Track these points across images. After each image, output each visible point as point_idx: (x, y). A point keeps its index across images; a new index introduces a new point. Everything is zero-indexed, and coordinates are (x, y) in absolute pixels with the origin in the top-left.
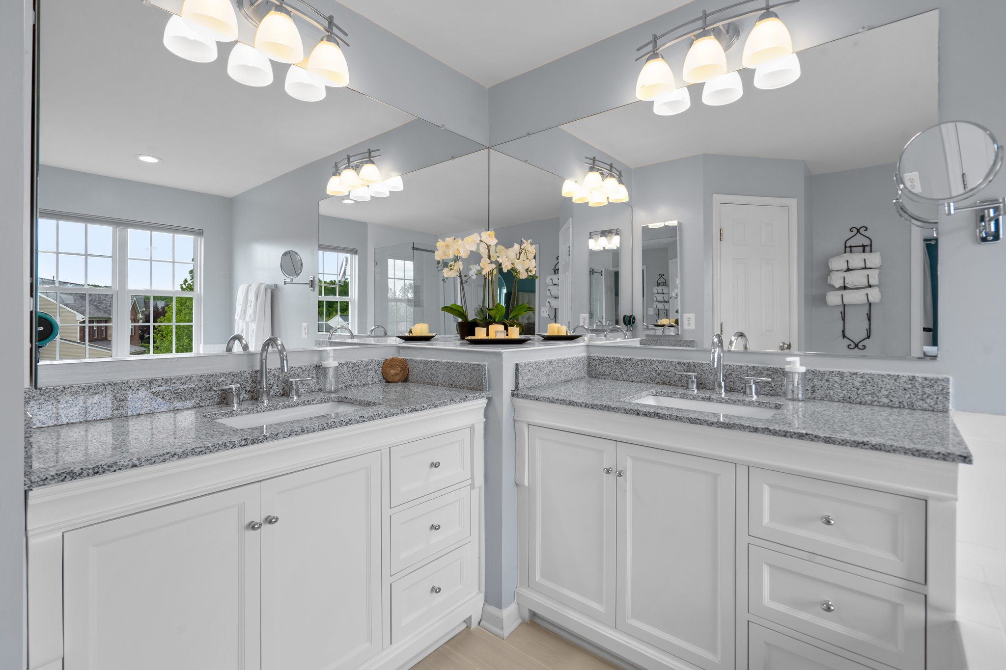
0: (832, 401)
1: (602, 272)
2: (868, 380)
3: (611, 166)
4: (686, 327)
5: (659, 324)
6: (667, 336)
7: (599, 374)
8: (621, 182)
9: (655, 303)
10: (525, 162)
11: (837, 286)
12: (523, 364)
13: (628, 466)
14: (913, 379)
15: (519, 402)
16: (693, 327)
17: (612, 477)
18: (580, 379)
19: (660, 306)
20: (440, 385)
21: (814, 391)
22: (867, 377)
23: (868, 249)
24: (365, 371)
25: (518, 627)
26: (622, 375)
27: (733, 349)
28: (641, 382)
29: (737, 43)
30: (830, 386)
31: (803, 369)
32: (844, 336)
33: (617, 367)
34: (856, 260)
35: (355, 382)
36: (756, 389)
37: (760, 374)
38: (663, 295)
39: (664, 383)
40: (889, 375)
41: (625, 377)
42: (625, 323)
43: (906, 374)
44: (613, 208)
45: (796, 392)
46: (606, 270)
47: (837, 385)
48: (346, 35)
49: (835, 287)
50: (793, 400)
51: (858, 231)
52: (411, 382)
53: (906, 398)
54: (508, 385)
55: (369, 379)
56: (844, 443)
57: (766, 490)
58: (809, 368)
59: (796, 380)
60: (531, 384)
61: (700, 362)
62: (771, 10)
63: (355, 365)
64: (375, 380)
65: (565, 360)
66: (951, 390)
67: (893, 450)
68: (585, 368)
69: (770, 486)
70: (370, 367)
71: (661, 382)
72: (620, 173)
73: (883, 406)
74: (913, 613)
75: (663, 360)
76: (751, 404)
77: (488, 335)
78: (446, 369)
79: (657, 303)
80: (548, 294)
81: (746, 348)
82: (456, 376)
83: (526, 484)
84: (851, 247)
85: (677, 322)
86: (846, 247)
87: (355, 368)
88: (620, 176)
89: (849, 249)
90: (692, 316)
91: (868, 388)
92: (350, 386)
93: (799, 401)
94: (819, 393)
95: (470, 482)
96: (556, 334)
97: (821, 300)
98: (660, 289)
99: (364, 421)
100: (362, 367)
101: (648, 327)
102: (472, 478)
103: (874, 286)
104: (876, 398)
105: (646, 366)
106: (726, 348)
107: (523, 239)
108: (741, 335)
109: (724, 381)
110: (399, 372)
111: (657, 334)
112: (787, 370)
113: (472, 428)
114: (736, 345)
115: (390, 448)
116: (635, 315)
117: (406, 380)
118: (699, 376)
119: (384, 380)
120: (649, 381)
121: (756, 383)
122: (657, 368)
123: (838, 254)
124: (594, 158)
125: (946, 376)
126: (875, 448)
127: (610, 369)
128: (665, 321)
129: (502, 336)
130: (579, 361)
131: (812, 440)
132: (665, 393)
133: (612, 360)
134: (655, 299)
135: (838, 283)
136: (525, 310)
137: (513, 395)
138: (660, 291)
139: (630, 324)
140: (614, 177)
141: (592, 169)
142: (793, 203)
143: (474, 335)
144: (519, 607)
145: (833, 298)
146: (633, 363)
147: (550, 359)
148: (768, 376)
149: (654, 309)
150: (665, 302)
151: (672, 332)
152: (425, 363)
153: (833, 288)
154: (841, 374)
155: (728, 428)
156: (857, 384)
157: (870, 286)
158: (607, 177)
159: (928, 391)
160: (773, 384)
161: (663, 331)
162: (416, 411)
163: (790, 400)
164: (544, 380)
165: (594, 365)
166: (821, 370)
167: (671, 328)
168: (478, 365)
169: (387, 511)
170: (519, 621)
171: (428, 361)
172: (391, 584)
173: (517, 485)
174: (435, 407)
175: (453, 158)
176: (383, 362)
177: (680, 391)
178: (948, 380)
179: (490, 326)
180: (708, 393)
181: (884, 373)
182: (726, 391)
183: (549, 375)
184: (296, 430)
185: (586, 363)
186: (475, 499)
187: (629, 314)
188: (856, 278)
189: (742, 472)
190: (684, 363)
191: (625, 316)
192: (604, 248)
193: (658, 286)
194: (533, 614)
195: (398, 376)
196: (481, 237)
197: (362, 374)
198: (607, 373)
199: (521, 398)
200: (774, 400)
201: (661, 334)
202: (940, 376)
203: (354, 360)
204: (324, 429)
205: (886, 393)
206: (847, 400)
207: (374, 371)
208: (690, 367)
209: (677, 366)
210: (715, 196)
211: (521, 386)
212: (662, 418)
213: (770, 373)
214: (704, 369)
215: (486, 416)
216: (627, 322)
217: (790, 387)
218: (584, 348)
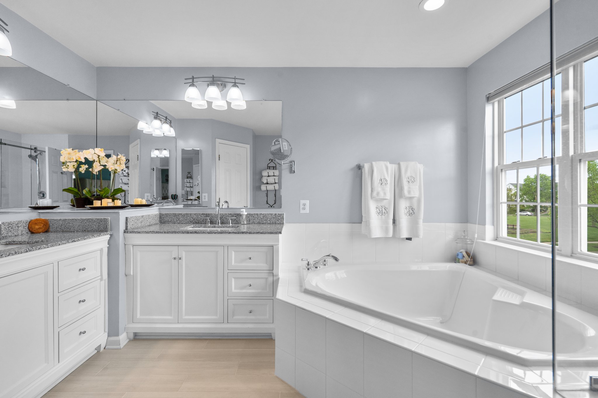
0: (255, 224)
1: (154, 168)
2: (265, 216)
3: (166, 118)
4: (203, 200)
5: (189, 199)
6: (194, 204)
7: (165, 222)
8: (171, 126)
9: (185, 188)
10: (118, 110)
11: (265, 183)
12: (130, 217)
13: (183, 255)
14: (276, 214)
15: (128, 235)
16: (207, 200)
17: (176, 261)
18: (156, 224)
19: (188, 189)
20: (76, 231)
21: (249, 221)
22: (264, 215)
23: (275, 168)
24: (16, 228)
25: (127, 343)
26: (177, 221)
27: (223, 207)
28: (186, 223)
29: (225, 90)
30: (254, 219)
31: (246, 213)
32: (267, 203)
33: (175, 218)
34: (271, 172)
35: (10, 234)
36: (231, 222)
37: (233, 216)
38: (190, 183)
39: (196, 223)
40: (270, 214)
41: (178, 222)
42: (172, 198)
43: (274, 213)
44: (165, 139)
45: (244, 222)
46: (157, 168)
47: (256, 218)
48: (7, 25)
49: (263, 182)
50: (243, 224)
51: (272, 161)
52: (52, 232)
53: (274, 220)
54: (122, 227)
55: (19, 232)
56: (254, 233)
57: (233, 253)
58: (248, 213)
59: (244, 217)
60: (133, 227)
61: (211, 213)
62: (236, 84)
63: (9, 224)
64: (24, 232)
65: (149, 215)
66: (284, 217)
67: (265, 233)
68: (159, 219)
69: (235, 251)
70: (20, 225)
71: (195, 223)
72: (171, 121)
73: (268, 224)
74: (270, 279)
75: (196, 213)
76: (229, 227)
77: (101, 204)
78: (81, 223)
79: (187, 188)
80: (121, 181)
81: (228, 207)
82: (88, 225)
83: (132, 274)
84: (269, 167)
85: (199, 197)
86: (268, 167)
87: (10, 226)
88: (171, 123)
89: (269, 168)
90: (206, 195)
91: (265, 218)
92: (6, 236)
93: (245, 224)
94: (251, 221)
95: (100, 277)
96: (139, 203)
97: (259, 188)
98: (188, 180)
99: (48, 247)
100: (14, 225)
101: (184, 200)
102: (101, 275)
103: (277, 183)
104: (267, 222)
105: (188, 216)
106: (221, 207)
107: (119, 153)
108: (226, 202)
109: (220, 219)
110: (42, 227)
111: (188, 204)
112: (241, 214)
113: (101, 250)
114: (225, 206)
115: (58, 262)
116: (177, 194)
117: (47, 231)
118: (211, 219)
119: (30, 232)
120: (190, 222)
121: (232, 220)
122: (193, 217)
123: (265, 170)
124: (157, 112)
125: (283, 213)
126: (261, 233)
127: (171, 219)
128: (192, 197)
129: (111, 205)
130: (156, 215)
131: (246, 233)
132: (197, 226)
133: (172, 214)
134: (185, 186)
135: (265, 182)
136: (121, 191)
137: (125, 232)
138: (188, 181)
139: (175, 198)
140: (168, 124)
141: (156, 118)
142: (248, 146)
143: (93, 205)
144: (127, 334)
145: (263, 188)
146: (182, 215)
147: (142, 215)
148: (236, 217)
149: (185, 191)
150: (191, 187)
151: (196, 202)
152: (63, 220)
153: (263, 183)
154: (257, 214)
155: (221, 233)
156: (262, 217)
157: (276, 183)
158: (164, 123)
159: (279, 218)
160: (237, 220)
161: (192, 202)
162: (75, 241)
163: (242, 224)
164: (140, 225)
165: (163, 217)
166: (252, 213)
167: (196, 201)
168: (104, 219)
169: (56, 294)
170: (128, 340)
171: (66, 219)
172: (59, 332)
173: (126, 275)
174: (85, 239)
175: (68, 100)
176: (29, 221)
177: (203, 225)
178: (283, 214)
179: (103, 200)
180: (214, 225)
181: (269, 213)
182: (221, 224)
183: (142, 222)
184: (12, 252)
185: (159, 216)
186: (102, 286)
187: (174, 194)
188: (271, 180)
189: (226, 248)
190: (205, 214)
191: (172, 195)
192: (157, 156)
193: (187, 178)
194: (135, 334)
195: (41, 229)
196: (95, 151)
197: (14, 229)
198: (170, 220)
199: (130, 233)
200: (237, 225)
201: (191, 203)
202: (282, 213)
203: (9, 221)
204: (27, 251)
205: (269, 219)
206: (259, 223)
207: (22, 227)
208: (207, 215)
209: (202, 215)
210: (217, 140)
211: (129, 228)
212: (198, 233)
213: (236, 216)
214: (213, 216)
215: (109, 244)
216: (173, 198)
217: (242, 220)
218: (158, 210)
